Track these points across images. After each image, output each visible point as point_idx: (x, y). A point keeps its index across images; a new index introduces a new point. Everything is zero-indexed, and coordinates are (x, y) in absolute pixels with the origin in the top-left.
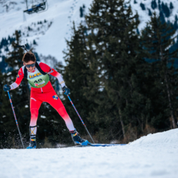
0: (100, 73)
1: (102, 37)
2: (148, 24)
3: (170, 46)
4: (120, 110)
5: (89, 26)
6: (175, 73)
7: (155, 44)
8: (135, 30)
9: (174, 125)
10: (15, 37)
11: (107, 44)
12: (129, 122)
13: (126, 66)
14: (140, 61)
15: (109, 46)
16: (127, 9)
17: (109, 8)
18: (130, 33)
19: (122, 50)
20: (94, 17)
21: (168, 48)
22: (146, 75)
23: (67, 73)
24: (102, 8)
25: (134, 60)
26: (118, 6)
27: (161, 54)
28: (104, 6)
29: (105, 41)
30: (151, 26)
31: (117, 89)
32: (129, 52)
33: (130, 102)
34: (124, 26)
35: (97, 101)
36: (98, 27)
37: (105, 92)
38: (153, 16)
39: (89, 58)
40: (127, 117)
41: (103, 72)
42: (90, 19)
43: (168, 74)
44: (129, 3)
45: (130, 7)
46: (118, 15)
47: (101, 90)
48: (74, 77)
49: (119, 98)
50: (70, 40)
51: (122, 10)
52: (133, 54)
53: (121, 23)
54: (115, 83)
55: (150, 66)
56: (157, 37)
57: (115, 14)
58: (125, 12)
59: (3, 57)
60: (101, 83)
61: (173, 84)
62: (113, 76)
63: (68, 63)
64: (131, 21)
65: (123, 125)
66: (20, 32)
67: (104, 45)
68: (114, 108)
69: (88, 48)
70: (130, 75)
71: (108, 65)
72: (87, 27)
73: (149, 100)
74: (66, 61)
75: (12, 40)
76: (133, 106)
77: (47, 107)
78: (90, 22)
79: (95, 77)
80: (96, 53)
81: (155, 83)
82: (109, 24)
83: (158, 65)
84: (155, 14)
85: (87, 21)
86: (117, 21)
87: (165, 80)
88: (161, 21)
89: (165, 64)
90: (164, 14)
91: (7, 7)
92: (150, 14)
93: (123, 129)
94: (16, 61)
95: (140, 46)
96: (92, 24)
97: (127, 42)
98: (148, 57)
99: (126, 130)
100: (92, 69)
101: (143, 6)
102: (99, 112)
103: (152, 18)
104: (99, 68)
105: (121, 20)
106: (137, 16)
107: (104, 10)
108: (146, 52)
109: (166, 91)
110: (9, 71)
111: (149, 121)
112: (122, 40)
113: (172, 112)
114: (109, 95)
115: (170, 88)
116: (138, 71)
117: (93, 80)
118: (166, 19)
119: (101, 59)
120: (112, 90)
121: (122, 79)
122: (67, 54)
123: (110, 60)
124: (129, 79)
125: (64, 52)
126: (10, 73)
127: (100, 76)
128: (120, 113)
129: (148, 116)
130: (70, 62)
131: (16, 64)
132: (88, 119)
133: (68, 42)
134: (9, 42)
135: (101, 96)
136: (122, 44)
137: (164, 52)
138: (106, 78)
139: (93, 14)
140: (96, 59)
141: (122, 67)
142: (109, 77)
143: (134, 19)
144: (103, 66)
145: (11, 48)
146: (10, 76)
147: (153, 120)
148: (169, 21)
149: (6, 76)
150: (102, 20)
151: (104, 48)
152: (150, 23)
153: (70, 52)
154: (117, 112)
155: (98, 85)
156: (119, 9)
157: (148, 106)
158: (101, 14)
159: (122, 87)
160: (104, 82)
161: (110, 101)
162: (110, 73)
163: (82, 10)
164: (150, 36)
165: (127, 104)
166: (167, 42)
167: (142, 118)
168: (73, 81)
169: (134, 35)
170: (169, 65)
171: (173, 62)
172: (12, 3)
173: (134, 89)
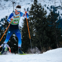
0: (34, 30)
1: (34, 18)
2: (49, 13)
3: (57, 21)
4: (40, 42)
5: (30, 14)
6: (59, 30)
7: (52, 20)
8: (45, 16)
9: (58, 47)
10: (6, 18)
11: (36, 20)
12: (43, 46)
13: (42, 28)
14: (47, 26)
15: (37, 21)
16: (43, 9)
17: (37, 9)
18: (43, 17)
19: (41, 22)
20: (32, 11)
21: (56, 22)
22: (49, 30)
23: (23, 30)
24: (34, 8)
25: (45, 26)
26: (40, 8)
27: (54, 24)
28: (35, 8)
29: (35, 19)
30: (50, 14)
31: (39, 35)
32: (43, 23)
33: (44, 40)
34: (42, 14)
35: (33, 39)
36: (33, 15)
37: (35, 36)
38: (51, 11)
39: (30, 25)
40: (43, 44)
41: (35, 30)
42: (30, 12)
43: (56, 30)
44: (43, 7)
45: (43, 8)
46: (40, 11)
47: (34, 35)
48: (25, 31)
49: (40, 38)
50: (24, 19)
51: (41, 9)
52: (45, 24)
53: (41, 13)
54: (39, 33)
55: (50, 28)
56: (53, 18)
57: (39, 10)
58: (42, 10)
59: (2, 25)
60: (34, 33)
61: (58, 33)
62: (38, 31)
63: (23, 27)
64: (44, 13)
65: (41, 47)
66: (7, 16)
67: (35, 21)
68: (38, 41)
69: (30, 22)
70: (43, 30)
71: (36, 27)
72: (29, 15)
73: (50, 39)
74: (23, 26)
75: (5, 19)
76: (45, 41)
77: (16, 41)
78: (30, 13)
79: (32, 31)
80: (33, 23)
81: (52, 33)
82: (37, 14)
83: (53, 27)
84: (52, 10)
85: (29, 13)
86: (39, 13)
87: (55, 32)
88: (54, 13)
89: (55, 27)
90: (55, 11)
91: (3, 8)
92: (50, 10)
93: (41, 48)
94: (6, 26)
95: (47, 21)
96: (31, 14)
97: (43, 20)
98: (49, 25)
99: (42, 49)
100: (31, 29)
101: (48, 8)
102: (33, 43)
103: (51, 12)
104: (33, 28)
105: (41, 12)
106: (46, 11)
107: (35, 9)
108: (49, 23)
109: (55, 36)
110: (4, 29)
111: (50, 46)
112: (41, 19)
113: (57, 43)
114: (37, 37)
115: (57, 35)
116: (46, 29)
117: (31, 32)
118: (55, 12)
119: (34, 25)
120: (38, 36)
121: (41, 32)
122: (23, 24)
123: (37, 25)
124: (43, 32)
125: (22, 23)
126: (4, 30)
127: (34, 31)
128: (40, 43)
129: (49, 44)
130: (24, 26)
131: (6, 27)
132: (30, 45)
133: (23, 20)
134: (4, 20)
135: (34, 37)
136: (41, 20)
137: (55, 23)
138: (36, 31)
139: (31, 10)
140: (32, 25)
141: (41, 28)
142: (37, 31)
143: (45, 12)
144: (35, 27)
145: (4, 22)
146: (4, 31)
147: (51, 45)
148: (56, 13)
149: (3, 31)
150: (34, 12)
151: (35, 22)
152: (50, 13)
153: (24, 23)
154: (39, 43)
155: (33, 34)
156: (40, 9)
157: (50, 41)
158: (34, 11)
159: (41, 35)
160: (35, 33)
161: (37, 39)
162: (37, 30)
163: (28, 9)
164: (50, 18)
165: (43, 40)
166: (56, 19)
167: (48, 45)
168: (25, 32)
169: (45, 17)
170: (56, 27)
171: (58, 26)
172: (5, 7)
173: (45, 35)
